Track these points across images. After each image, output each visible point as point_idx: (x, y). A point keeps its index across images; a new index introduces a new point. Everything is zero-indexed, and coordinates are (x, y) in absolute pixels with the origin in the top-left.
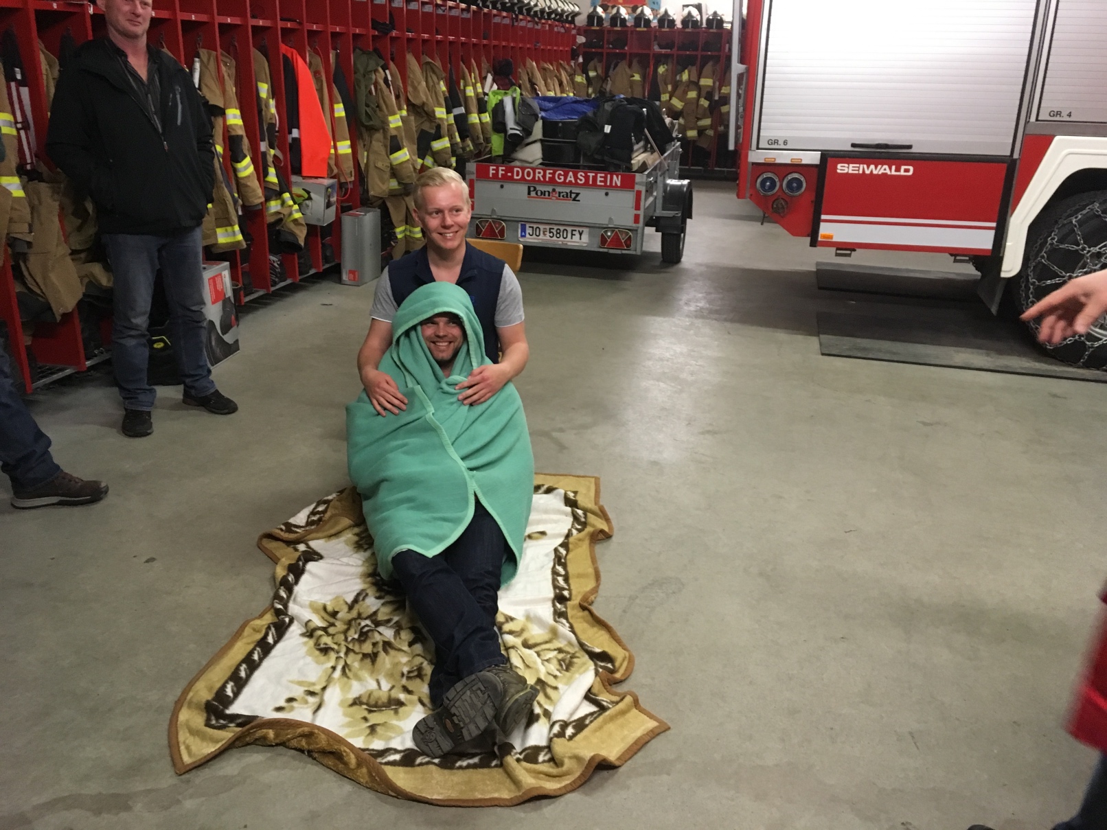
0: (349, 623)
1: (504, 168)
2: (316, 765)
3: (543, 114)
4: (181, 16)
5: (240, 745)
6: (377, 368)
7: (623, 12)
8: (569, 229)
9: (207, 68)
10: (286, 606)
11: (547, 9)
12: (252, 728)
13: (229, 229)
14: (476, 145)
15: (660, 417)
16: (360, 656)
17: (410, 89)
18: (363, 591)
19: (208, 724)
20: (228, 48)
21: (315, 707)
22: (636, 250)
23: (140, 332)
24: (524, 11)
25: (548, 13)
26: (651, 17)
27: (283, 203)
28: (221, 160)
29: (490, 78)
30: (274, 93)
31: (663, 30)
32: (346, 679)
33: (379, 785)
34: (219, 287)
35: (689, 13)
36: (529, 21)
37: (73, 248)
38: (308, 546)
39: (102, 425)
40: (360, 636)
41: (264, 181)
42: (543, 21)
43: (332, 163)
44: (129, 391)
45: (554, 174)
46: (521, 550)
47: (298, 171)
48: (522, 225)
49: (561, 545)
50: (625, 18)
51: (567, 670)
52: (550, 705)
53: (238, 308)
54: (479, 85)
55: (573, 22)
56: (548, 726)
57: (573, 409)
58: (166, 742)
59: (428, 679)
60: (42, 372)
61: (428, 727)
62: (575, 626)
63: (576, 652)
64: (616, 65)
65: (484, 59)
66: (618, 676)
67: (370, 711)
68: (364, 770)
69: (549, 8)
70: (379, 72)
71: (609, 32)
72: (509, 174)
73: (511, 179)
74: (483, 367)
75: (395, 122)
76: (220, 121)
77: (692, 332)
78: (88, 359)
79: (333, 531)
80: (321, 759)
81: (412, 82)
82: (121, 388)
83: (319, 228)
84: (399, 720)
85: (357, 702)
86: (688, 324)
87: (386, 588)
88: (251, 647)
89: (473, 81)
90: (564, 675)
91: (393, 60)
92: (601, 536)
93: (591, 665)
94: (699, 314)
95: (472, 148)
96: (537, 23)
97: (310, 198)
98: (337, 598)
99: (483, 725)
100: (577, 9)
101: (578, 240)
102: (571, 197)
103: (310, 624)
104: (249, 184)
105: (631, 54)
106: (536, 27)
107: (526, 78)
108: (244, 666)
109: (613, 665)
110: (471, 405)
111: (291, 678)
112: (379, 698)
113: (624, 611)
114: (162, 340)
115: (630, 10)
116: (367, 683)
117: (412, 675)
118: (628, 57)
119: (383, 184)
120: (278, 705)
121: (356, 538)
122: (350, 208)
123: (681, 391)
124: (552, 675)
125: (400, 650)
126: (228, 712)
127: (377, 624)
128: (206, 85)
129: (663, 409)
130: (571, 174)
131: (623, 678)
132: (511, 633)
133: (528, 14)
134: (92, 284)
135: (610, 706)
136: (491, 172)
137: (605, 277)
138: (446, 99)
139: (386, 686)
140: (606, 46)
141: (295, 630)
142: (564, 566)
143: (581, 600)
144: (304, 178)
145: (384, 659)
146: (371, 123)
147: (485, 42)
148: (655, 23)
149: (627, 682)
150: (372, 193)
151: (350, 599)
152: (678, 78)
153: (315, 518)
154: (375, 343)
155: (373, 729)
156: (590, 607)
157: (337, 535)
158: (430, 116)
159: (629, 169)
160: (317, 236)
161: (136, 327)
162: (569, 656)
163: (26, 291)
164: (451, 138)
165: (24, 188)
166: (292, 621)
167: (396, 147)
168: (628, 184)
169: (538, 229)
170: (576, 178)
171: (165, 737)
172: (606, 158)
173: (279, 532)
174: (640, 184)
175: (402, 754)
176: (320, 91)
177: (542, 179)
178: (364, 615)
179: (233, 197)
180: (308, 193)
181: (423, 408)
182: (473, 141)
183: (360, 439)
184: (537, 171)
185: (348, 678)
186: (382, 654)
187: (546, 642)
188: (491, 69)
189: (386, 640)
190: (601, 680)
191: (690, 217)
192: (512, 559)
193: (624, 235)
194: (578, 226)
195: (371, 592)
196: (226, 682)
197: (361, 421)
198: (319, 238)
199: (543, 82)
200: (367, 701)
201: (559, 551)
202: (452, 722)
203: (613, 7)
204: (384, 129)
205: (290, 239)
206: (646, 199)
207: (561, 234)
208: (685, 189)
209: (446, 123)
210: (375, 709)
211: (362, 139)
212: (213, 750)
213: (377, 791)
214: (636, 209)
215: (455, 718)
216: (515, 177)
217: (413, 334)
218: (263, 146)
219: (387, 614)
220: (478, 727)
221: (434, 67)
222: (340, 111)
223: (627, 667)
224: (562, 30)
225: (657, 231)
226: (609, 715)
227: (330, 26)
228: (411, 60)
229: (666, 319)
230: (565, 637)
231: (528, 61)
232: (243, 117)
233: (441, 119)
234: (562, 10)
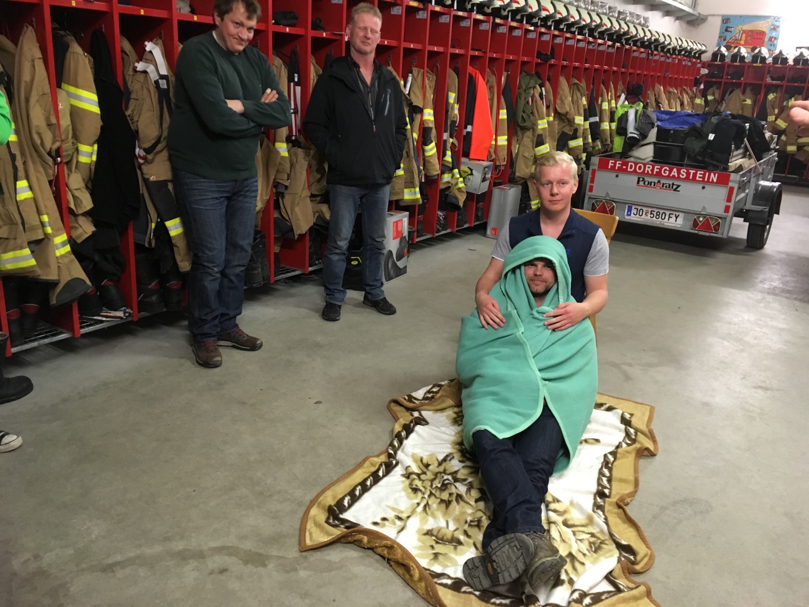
0: (436, 475)
1: (621, 162)
2: (391, 570)
3: (659, 123)
4: (404, 45)
5: (344, 542)
6: (488, 294)
7: (744, 51)
8: (668, 213)
9: (416, 80)
10: (396, 453)
11: (678, 47)
12: (354, 532)
13: (412, 190)
14: (603, 145)
15: (719, 368)
16: (439, 500)
17: (558, 101)
18: (451, 454)
19: (327, 522)
20: (432, 68)
21: (400, 528)
22: (722, 234)
23: (341, 251)
24: (659, 48)
25: (678, 50)
26: (767, 56)
27: (453, 176)
28: (415, 143)
29: (623, 96)
30: (459, 100)
31: (776, 66)
32: (425, 514)
33: (431, 598)
34: (399, 229)
35: (801, 54)
36: (662, 56)
37: (313, 193)
38: (420, 414)
39: (311, 310)
40: (442, 486)
41: (442, 160)
42: (674, 56)
43: (492, 150)
44: (330, 290)
45: (660, 169)
46: (575, 449)
47: (467, 155)
48: (629, 206)
49: (611, 453)
50: (744, 56)
51: (595, 552)
52: (576, 576)
53: (411, 245)
54: (613, 102)
55: (699, 57)
56: (570, 592)
57: (644, 350)
58: (298, 527)
59: (483, 529)
60: (283, 271)
61: (475, 565)
62: (610, 519)
63: (606, 540)
64: (731, 92)
65: (620, 83)
66: (638, 567)
67: (437, 543)
68: (423, 584)
69: (680, 46)
70: (537, 89)
71: (729, 66)
72: (624, 167)
73: (626, 171)
74: (567, 303)
75: (542, 124)
76: (419, 116)
77: (762, 305)
78: (310, 266)
79: (439, 407)
80: (394, 566)
81: (561, 98)
82: (326, 288)
83: (475, 196)
84: (456, 554)
85: (429, 533)
86: (759, 298)
87: (468, 455)
88: (367, 475)
89: (610, 98)
90: (592, 555)
91: (549, 80)
92: (646, 453)
93: (616, 553)
94: (772, 292)
95: (600, 147)
96: (668, 58)
97: (472, 174)
98: (432, 455)
99: (515, 575)
100: (704, 48)
101: (674, 221)
102: (672, 188)
103: (409, 469)
104: (431, 161)
105: (745, 84)
106: (667, 60)
107: (653, 99)
108: (359, 487)
109: (635, 558)
110: (554, 330)
111: (388, 504)
112: (445, 534)
113: (654, 517)
114: (357, 260)
115: (749, 50)
116: (439, 521)
117: (473, 524)
118: (743, 85)
119: (527, 168)
120: (375, 521)
121: (455, 416)
122: (500, 184)
123: (742, 351)
124: (582, 553)
125: (467, 503)
126: (341, 516)
127: (456, 480)
128: (414, 93)
129: (723, 362)
130: (675, 170)
131: (641, 571)
132: (555, 511)
133: (662, 50)
134: (321, 217)
135: (626, 590)
136: (610, 164)
137: (693, 254)
138: (585, 110)
139: (452, 527)
140: (725, 77)
141: (398, 471)
142: (610, 470)
143: (618, 500)
144: (470, 159)
145: (455, 507)
146: (525, 124)
147: (623, 70)
148: (770, 60)
149: (644, 574)
150: (517, 174)
151: (441, 458)
152: (785, 103)
153: (429, 395)
154: (491, 275)
155: (436, 556)
156: (625, 507)
157: (442, 410)
158: (571, 122)
159: (726, 169)
160: (473, 201)
161: (339, 248)
162: (599, 541)
163: (280, 217)
164: (585, 138)
165: (289, 151)
166: (397, 464)
167: (540, 142)
168: (723, 180)
169: (641, 211)
170: (679, 173)
171: (299, 523)
172: (706, 159)
173: (403, 400)
174: (733, 181)
175: (453, 581)
176: (492, 100)
177: (650, 172)
178: (448, 472)
179: (419, 168)
180: (471, 170)
181: (516, 327)
182: (602, 142)
183: (468, 343)
184: (647, 166)
185: (427, 514)
186: (454, 503)
187: (583, 526)
188: (625, 90)
189: (460, 493)
190: (622, 567)
191: (778, 213)
192: (567, 455)
193: (714, 221)
194: (675, 211)
195: (457, 456)
196: (345, 496)
197: (470, 330)
198: (475, 203)
199: (667, 102)
200: (437, 534)
201: (608, 458)
202: (492, 566)
203: (735, 47)
204: (533, 129)
205: (454, 201)
206: (737, 195)
207: (660, 216)
208: (775, 189)
209: (582, 128)
210: (441, 542)
211: (517, 136)
212: (326, 540)
213: (429, 602)
214: (727, 202)
215: (494, 564)
216: (629, 170)
217: (518, 271)
218: (446, 136)
219: (465, 475)
220: (510, 576)
221: (580, 87)
222: (503, 114)
223: (647, 563)
224: (689, 64)
225: (744, 221)
226: (623, 596)
227: (505, 55)
228: (563, 81)
229: (741, 292)
230: (599, 526)
231: (657, 85)
232: (435, 115)
233: (579, 125)
234: (691, 49)
